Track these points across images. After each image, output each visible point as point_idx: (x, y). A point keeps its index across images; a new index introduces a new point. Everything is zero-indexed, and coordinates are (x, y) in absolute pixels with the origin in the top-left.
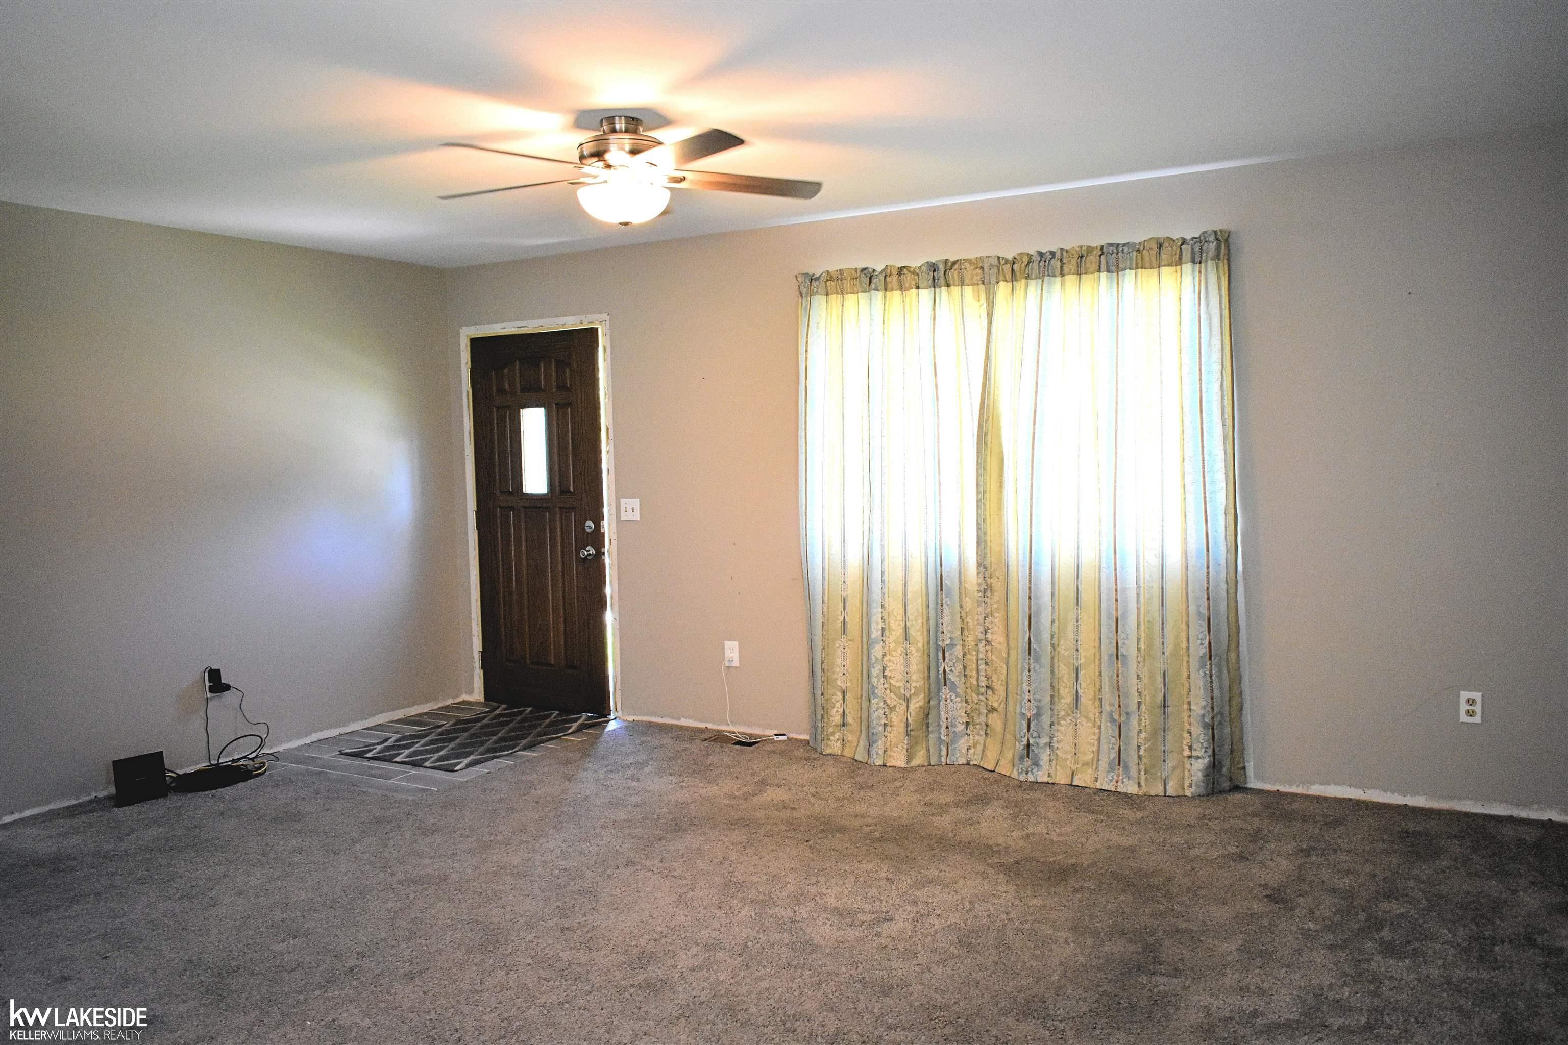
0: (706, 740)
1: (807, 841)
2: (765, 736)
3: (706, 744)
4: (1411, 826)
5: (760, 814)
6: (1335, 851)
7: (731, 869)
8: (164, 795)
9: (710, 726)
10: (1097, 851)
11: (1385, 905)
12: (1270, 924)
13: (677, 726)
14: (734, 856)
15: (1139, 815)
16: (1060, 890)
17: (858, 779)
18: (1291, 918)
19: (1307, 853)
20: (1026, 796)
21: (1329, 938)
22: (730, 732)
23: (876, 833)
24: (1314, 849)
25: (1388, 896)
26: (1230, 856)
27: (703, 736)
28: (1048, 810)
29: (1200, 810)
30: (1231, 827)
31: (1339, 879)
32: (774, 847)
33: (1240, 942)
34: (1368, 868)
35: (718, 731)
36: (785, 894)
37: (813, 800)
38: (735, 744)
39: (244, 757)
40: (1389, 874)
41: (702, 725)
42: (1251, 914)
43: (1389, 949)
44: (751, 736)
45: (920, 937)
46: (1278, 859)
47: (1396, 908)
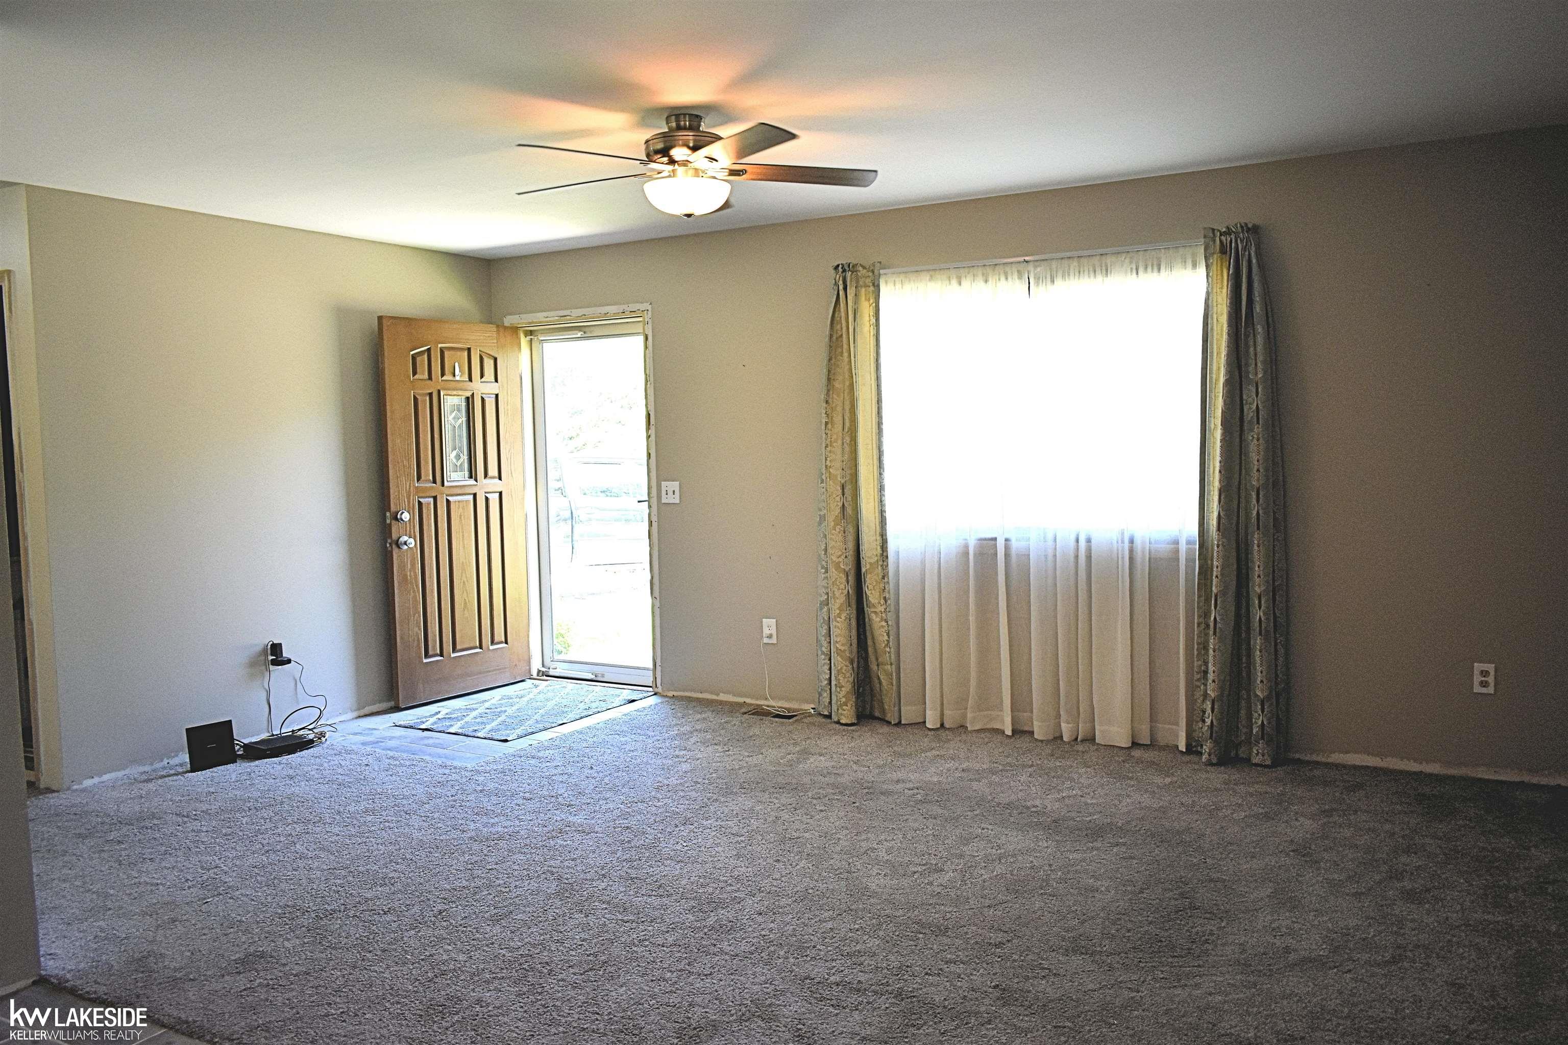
0: (745, 713)
1: (854, 803)
2: (802, 710)
3: (746, 716)
4: (1427, 790)
5: (806, 780)
6: (1356, 812)
7: (785, 827)
8: (234, 761)
9: (748, 701)
10: (1129, 812)
11: (1404, 859)
12: (1298, 875)
13: (717, 701)
14: (785, 816)
15: (1167, 780)
16: (1098, 844)
17: (896, 748)
18: (1318, 869)
19: (1328, 813)
20: (1058, 764)
21: (1352, 888)
22: (768, 706)
23: (918, 796)
24: (1335, 810)
25: (1408, 851)
26: (1256, 816)
27: (744, 710)
28: (1081, 776)
29: (1226, 776)
30: (1256, 791)
31: (1360, 836)
32: (823, 808)
33: (1270, 890)
34: (1388, 827)
35: (758, 705)
36: (838, 849)
37: (855, 767)
38: (774, 717)
39: (303, 728)
40: (1407, 832)
41: (741, 700)
42: (1279, 866)
43: (1410, 896)
44: (789, 710)
45: (970, 886)
46: (1301, 819)
47: (1416, 861)
